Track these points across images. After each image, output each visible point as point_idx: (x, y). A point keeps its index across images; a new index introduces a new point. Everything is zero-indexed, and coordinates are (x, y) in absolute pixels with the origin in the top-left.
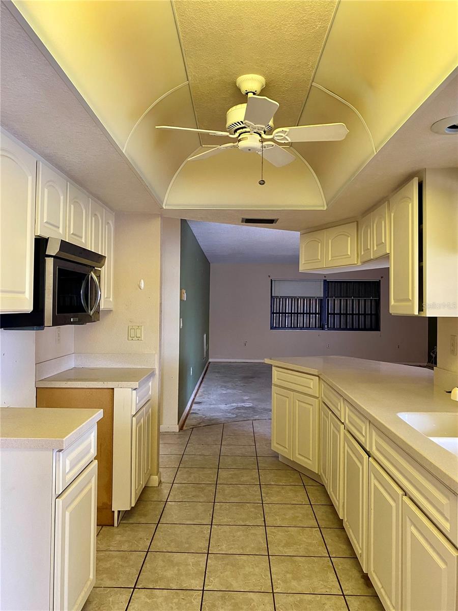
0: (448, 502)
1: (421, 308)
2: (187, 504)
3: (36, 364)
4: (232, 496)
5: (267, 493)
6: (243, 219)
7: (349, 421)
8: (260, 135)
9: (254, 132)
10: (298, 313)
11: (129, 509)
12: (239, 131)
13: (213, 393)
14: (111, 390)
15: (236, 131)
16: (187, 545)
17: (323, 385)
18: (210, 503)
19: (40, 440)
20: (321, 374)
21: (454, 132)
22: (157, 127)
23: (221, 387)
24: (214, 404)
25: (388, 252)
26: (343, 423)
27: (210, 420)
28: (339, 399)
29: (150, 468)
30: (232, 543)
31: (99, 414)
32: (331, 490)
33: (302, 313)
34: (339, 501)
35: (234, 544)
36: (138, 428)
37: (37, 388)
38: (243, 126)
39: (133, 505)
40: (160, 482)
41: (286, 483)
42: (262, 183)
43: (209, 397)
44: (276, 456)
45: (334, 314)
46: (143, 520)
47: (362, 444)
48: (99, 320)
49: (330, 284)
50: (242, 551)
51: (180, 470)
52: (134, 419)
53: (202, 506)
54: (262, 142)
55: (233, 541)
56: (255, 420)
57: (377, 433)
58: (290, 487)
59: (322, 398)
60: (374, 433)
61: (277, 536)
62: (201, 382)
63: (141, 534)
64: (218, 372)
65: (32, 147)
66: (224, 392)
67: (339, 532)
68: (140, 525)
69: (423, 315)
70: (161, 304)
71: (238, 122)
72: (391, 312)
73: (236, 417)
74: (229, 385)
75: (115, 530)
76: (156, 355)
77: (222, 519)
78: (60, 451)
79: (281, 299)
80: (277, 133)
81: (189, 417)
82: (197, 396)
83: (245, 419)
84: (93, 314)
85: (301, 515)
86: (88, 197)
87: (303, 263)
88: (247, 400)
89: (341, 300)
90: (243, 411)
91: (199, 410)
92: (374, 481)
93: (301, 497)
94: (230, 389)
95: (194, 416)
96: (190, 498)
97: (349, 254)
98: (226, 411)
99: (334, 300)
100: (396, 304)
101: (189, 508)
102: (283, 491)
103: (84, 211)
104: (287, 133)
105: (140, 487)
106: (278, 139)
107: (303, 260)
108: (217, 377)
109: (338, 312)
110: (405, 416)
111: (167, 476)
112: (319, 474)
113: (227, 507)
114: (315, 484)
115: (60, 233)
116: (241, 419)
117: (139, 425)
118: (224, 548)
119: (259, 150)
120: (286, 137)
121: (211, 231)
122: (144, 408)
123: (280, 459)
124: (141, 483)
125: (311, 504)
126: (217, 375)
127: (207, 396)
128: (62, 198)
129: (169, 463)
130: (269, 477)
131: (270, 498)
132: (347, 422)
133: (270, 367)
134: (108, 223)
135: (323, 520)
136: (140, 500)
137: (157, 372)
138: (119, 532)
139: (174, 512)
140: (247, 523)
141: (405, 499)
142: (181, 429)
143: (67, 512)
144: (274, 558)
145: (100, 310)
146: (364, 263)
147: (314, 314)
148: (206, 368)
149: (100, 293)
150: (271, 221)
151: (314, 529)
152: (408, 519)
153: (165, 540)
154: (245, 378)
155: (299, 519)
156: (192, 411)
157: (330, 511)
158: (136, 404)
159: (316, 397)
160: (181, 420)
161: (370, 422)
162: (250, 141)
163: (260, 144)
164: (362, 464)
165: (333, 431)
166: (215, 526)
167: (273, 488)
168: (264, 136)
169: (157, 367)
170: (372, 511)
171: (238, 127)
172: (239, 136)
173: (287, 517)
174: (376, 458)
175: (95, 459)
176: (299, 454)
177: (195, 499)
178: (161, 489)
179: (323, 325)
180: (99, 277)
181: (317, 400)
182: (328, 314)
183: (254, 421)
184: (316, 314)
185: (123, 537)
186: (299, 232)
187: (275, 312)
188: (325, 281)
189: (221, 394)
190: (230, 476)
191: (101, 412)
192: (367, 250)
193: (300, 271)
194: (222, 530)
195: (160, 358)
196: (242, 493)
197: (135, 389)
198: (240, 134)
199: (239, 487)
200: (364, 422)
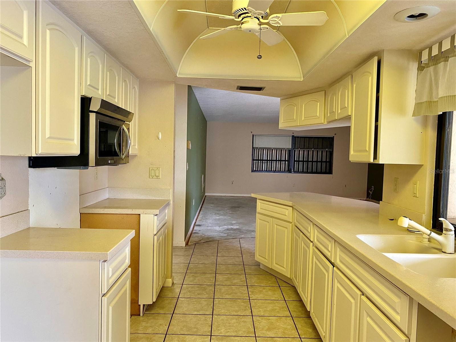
0: (400, 300)
1: (375, 157)
2: (194, 300)
3: (80, 195)
4: (227, 294)
5: (253, 292)
6: (238, 86)
7: (318, 240)
8: (259, 20)
9: (255, 17)
10: (272, 160)
11: (152, 304)
12: (242, 16)
13: (209, 218)
14: (138, 216)
15: (240, 16)
16: (195, 330)
17: (296, 214)
18: (211, 299)
19: (89, 253)
20: (294, 205)
21: (412, 20)
22: (178, 10)
23: (215, 214)
24: (210, 226)
25: (349, 114)
26: (312, 242)
27: (208, 238)
28: (309, 224)
29: (166, 273)
30: (228, 328)
31: (132, 233)
32: (301, 290)
33: (275, 161)
34: (307, 298)
35: (230, 329)
36: (158, 244)
37: (81, 213)
38: (245, 11)
39: (154, 300)
40: (173, 284)
41: (266, 284)
42: (260, 57)
43: (206, 221)
44: (258, 264)
45: (299, 161)
46: (162, 311)
47: (328, 257)
48: (128, 163)
49: (297, 138)
50: (236, 334)
51: (188, 275)
52: (156, 237)
53: (205, 301)
54: (260, 25)
55: (229, 326)
56: (242, 238)
57: (341, 250)
58: (269, 288)
59: (294, 222)
60: (338, 249)
61: (262, 324)
62: (200, 210)
63: (161, 321)
64: (213, 203)
65: (78, 24)
66: (218, 218)
67: (307, 320)
68: (160, 315)
69: (376, 162)
70: (174, 151)
71: (242, 9)
72: (350, 160)
73: (227, 236)
74: (221, 212)
75: (141, 318)
76: (171, 190)
77: (220, 311)
78: (105, 261)
79: (260, 150)
80: (272, 18)
81: (192, 235)
82: (197, 220)
83: (234, 237)
84: (124, 158)
85: (278, 308)
86: (120, 67)
87: (282, 122)
88: (234, 223)
89: (304, 151)
90: (232, 232)
91: (200, 231)
92: (337, 284)
93: (277, 295)
94: (222, 216)
95: (196, 235)
96: (196, 295)
97: (318, 115)
98: (220, 232)
99: (299, 151)
100: (355, 154)
101: (195, 302)
102: (264, 291)
103: (117, 78)
104: (280, 18)
105: (159, 287)
106: (272, 23)
107: (282, 120)
108: (212, 207)
109: (302, 160)
110: (362, 237)
111: (178, 280)
112: (291, 278)
113: (224, 302)
114: (288, 285)
115: (99, 94)
116: (231, 238)
117: (159, 241)
118: (223, 331)
119: (257, 32)
120: (279, 22)
121: (210, 96)
122: (162, 229)
123: (261, 267)
124: (160, 284)
125: (285, 300)
126: (212, 205)
127: (204, 220)
128: (101, 66)
129: (179, 269)
130: (253, 280)
131: (255, 296)
132: (316, 241)
133: (255, 200)
134: (134, 87)
135: (294, 311)
136: (159, 297)
137: (171, 202)
138: (144, 320)
139: (184, 306)
140: (239, 313)
141: (363, 297)
142: (187, 244)
143: (110, 307)
144: (260, 338)
145: (129, 155)
146: (329, 122)
147: (284, 161)
148: (203, 200)
149: (129, 142)
150: (259, 89)
151: (288, 318)
152: (365, 312)
153: (178, 326)
154: (232, 207)
155: (277, 310)
156: (194, 231)
157: (300, 305)
158: (157, 226)
159: (291, 222)
160: (186, 239)
161: (335, 241)
162: (251, 24)
163: (258, 27)
164: (327, 271)
165: (303, 247)
166: (216, 316)
167: (257, 288)
168: (261, 20)
169: (171, 198)
170: (335, 306)
171: (242, 12)
172: (242, 20)
173: (268, 309)
174: (339, 267)
175: (129, 267)
176: (276, 264)
177: (199, 296)
178: (174, 288)
179: (290, 169)
180: (128, 129)
181: (291, 224)
182: (295, 161)
183: (240, 239)
184: (285, 161)
185: (147, 323)
186: (279, 98)
187: (255, 159)
188: (293, 136)
189: (215, 220)
190: (225, 279)
191: (133, 232)
192: (332, 112)
193: (279, 128)
194: (221, 319)
195: (174, 192)
196: (234, 292)
197: (156, 215)
198: (243, 18)
199: (232, 287)
200: (330, 242)
